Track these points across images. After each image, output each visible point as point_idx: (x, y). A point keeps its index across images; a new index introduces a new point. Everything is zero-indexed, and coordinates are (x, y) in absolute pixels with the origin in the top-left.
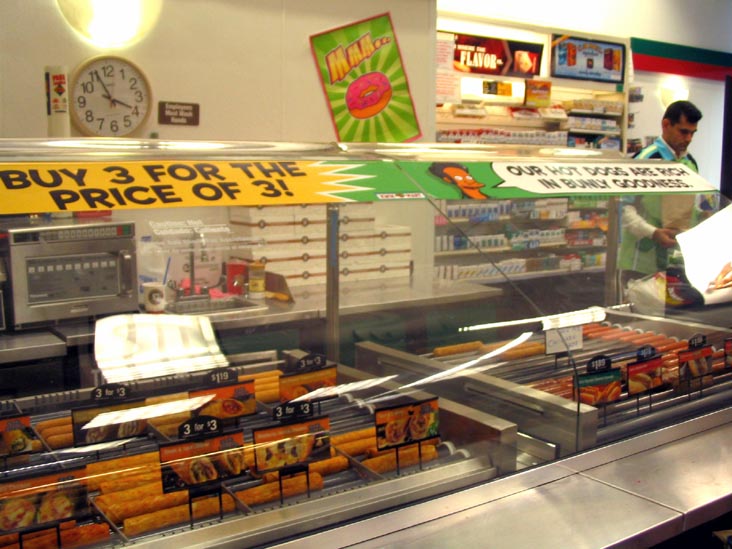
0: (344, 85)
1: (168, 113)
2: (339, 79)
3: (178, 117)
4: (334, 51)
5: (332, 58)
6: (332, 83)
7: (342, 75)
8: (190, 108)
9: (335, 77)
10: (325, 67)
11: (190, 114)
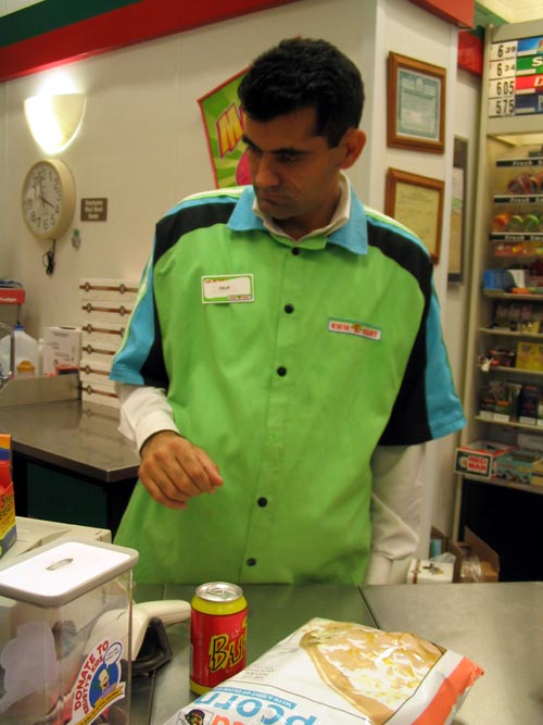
0: (234, 157)
1: (87, 209)
2: (230, 149)
3: (93, 213)
4: (226, 113)
5: (223, 122)
6: (222, 156)
7: (233, 143)
8: (101, 203)
9: (225, 147)
10: (215, 136)
11: (101, 210)
